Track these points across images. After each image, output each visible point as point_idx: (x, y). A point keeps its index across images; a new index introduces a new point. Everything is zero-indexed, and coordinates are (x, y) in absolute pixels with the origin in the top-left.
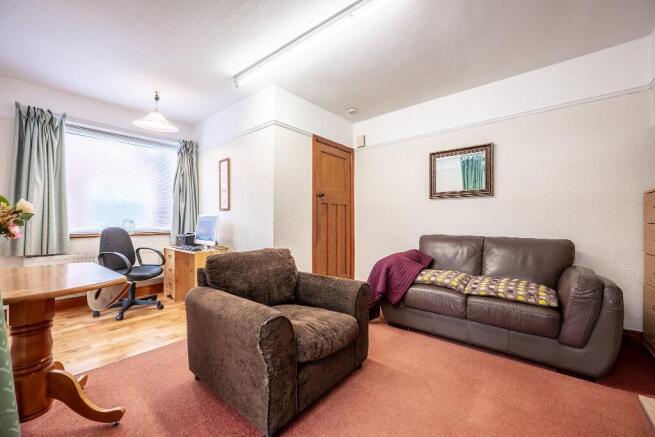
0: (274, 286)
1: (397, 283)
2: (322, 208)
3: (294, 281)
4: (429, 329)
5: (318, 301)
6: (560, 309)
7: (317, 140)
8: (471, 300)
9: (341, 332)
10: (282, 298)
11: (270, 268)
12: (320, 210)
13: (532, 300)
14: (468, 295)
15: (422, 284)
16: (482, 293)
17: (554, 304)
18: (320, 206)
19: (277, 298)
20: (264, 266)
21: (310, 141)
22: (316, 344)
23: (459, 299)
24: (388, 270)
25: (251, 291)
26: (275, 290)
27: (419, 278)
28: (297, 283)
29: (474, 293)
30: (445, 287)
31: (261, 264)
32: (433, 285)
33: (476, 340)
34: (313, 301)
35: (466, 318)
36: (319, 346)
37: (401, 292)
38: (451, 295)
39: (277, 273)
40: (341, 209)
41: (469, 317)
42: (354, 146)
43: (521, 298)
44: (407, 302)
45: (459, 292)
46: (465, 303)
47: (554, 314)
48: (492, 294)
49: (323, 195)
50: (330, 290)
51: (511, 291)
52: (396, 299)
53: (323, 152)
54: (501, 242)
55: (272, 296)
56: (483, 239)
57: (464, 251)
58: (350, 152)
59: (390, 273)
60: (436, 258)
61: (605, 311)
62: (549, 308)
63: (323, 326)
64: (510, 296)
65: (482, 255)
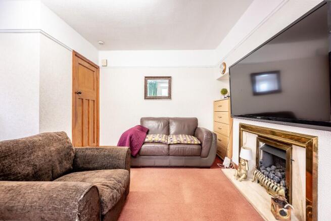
0: (57, 163)
1: (136, 144)
2: (79, 102)
3: (73, 155)
4: (152, 164)
5: (96, 165)
6: (201, 145)
7: (76, 55)
8: (171, 147)
9: (123, 182)
10: (64, 170)
11: (52, 149)
12: (78, 103)
13: (193, 143)
14: (169, 144)
15: (148, 142)
16: (176, 143)
17: (200, 143)
18: (78, 100)
19: (59, 172)
20: (47, 148)
21: (71, 55)
22: (113, 196)
23: (166, 147)
24: (131, 137)
25: (35, 173)
26: (58, 166)
27: (146, 140)
28: (75, 156)
29: (172, 143)
30: (159, 142)
31: (44, 147)
32: (153, 142)
33: (173, 164)
34: (90, 166)
35: (169, 155)
36: (115, 197)
37: (138, 149)
38: (162, 146)
39: (58, 152)
40: (91, 103)
41: (170, 154)
42: (100, 64)
43: (189, 142)
44: (141, 153)
45: (166, 144)
46: (169, 149)
47: (199, 146)
48: (179, 142)
49: (80, 93)
50: (105, 156)
51: (185, 140)
52: (136, 152)
53: (79, 64)
54: (175, 120)
55: (55, 171)
56: (169, 119)
57: (162, 124)
58: (97, 68)
59: (132, 139)
60: (149, 128)
61: (213, 142)
62: (198, 144)
63: (113, 182)
64: (186, 142)
65: (169, 126)
